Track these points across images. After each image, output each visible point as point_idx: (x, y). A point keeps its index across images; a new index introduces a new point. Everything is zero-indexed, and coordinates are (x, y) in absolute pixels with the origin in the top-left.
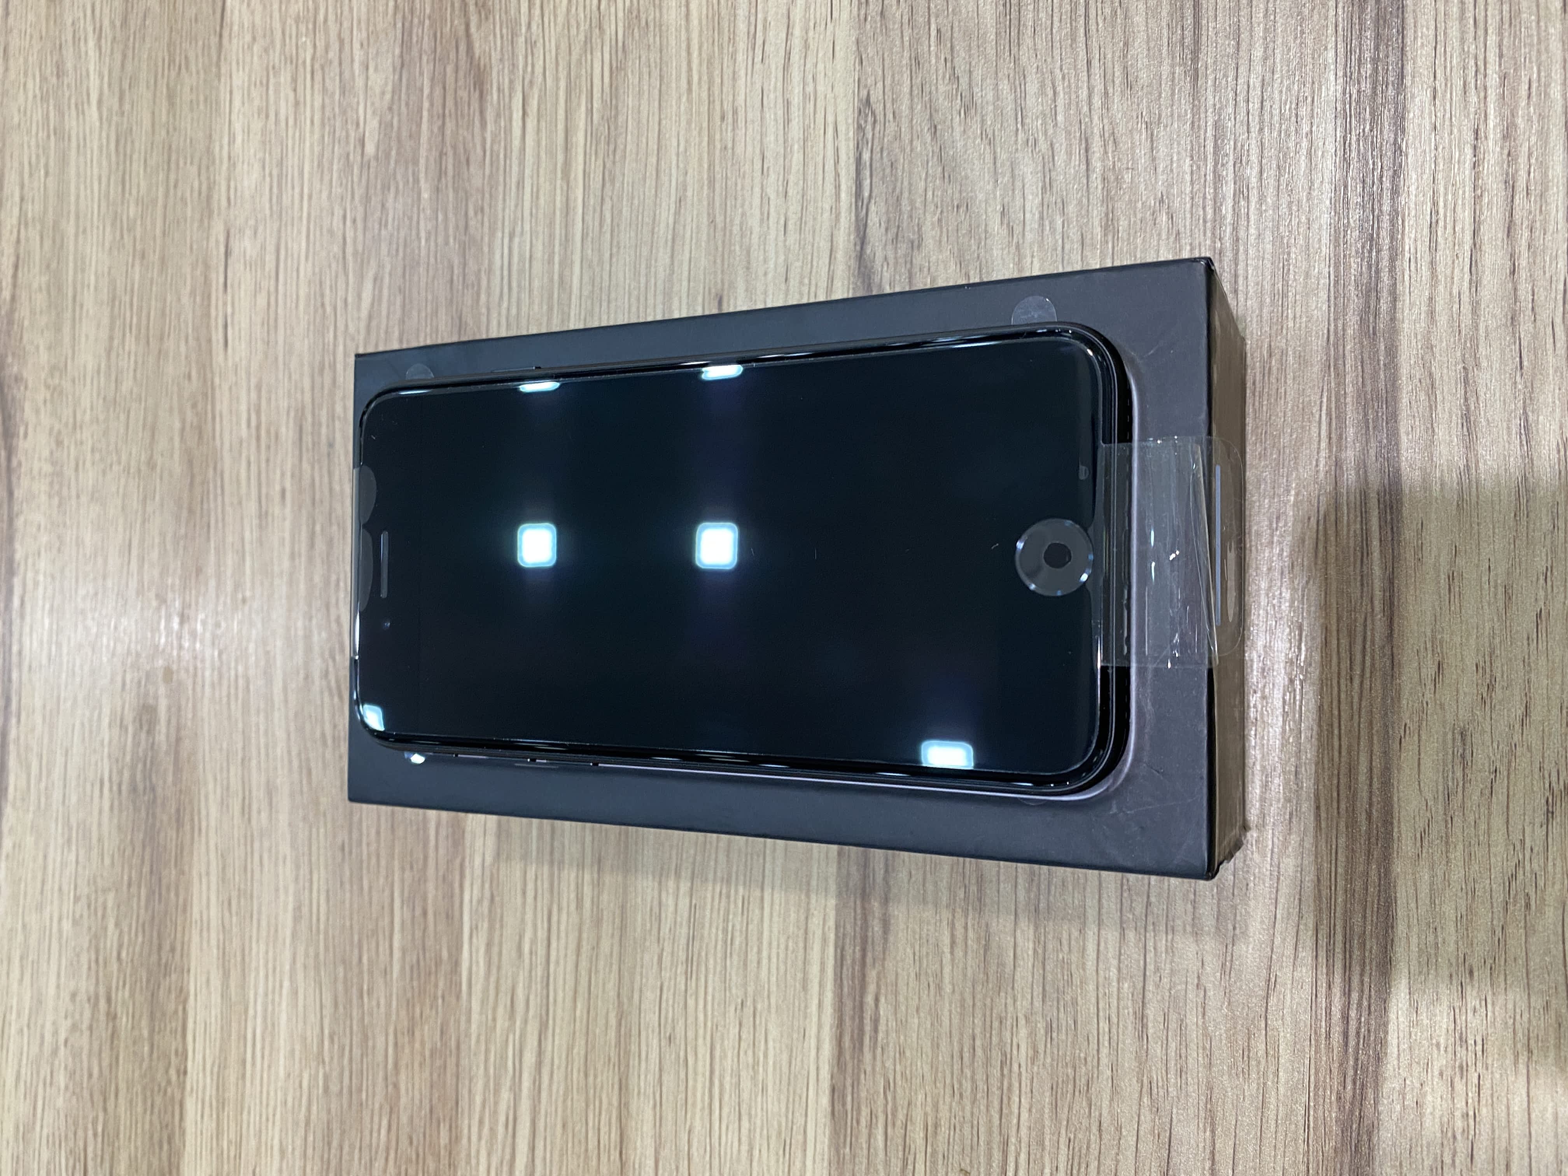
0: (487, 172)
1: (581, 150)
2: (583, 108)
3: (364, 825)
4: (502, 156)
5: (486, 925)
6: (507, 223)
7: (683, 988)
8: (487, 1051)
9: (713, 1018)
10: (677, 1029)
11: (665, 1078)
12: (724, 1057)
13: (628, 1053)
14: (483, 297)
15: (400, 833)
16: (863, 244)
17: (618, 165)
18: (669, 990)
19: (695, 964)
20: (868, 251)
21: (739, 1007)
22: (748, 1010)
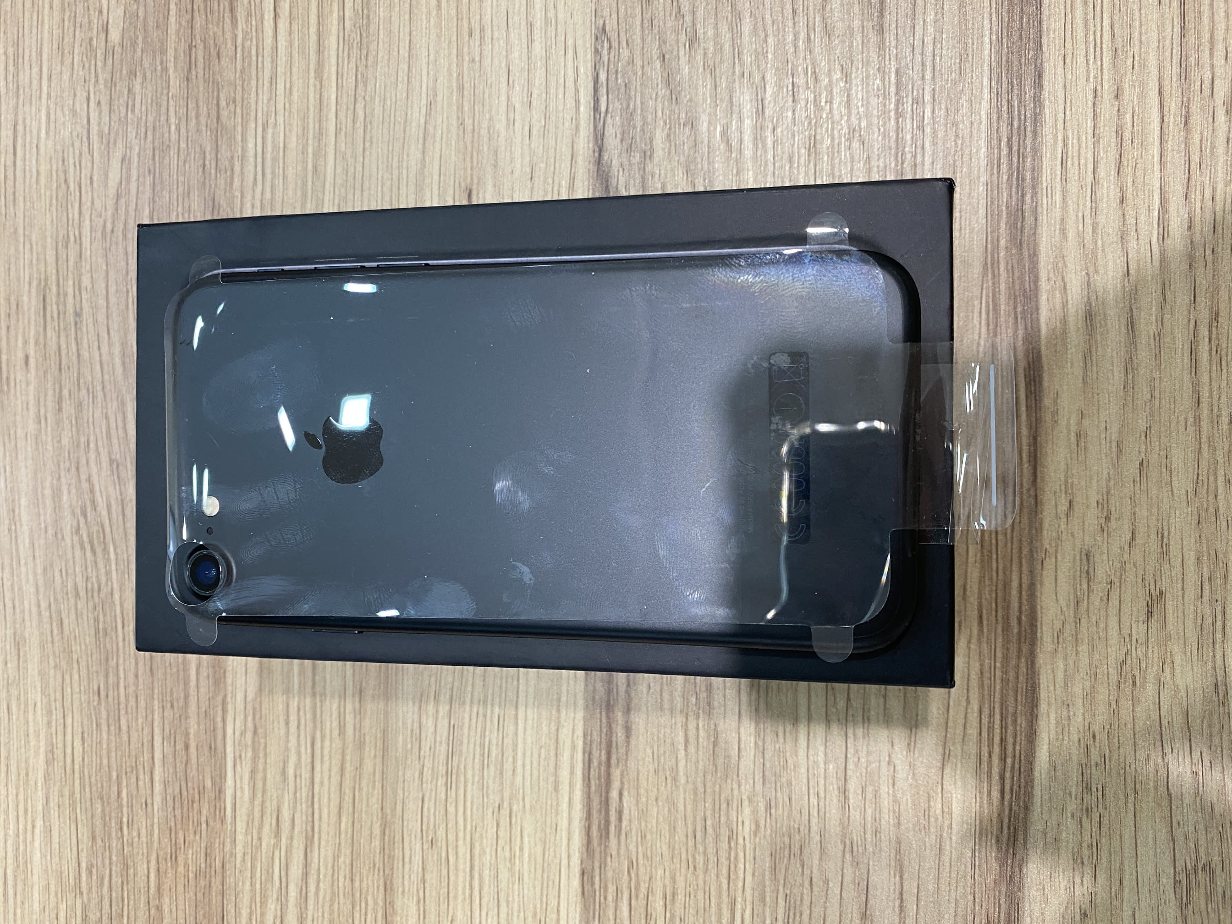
0: (239, 67)
1: (333, 53)
2: (335, 15)
3: (121, 668)
4: (254, 52)
5: (250, 754)
6: (260, 114)
7: (444, 797)
8: (253, 868)
9: (472, 821)
10: (439, 833)
11: (428, 877)
12: (483, 852)
13: (391, 857)
14: (237, 183)
15: (159, 674)
16: (600, 151)
17: (370, 69)
18: (430, 800)
19: (454, 777)
20: (606, 158)
21: (496, 809)
22: (505, 812)
